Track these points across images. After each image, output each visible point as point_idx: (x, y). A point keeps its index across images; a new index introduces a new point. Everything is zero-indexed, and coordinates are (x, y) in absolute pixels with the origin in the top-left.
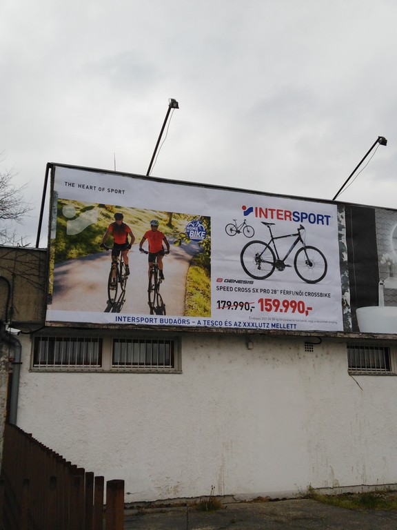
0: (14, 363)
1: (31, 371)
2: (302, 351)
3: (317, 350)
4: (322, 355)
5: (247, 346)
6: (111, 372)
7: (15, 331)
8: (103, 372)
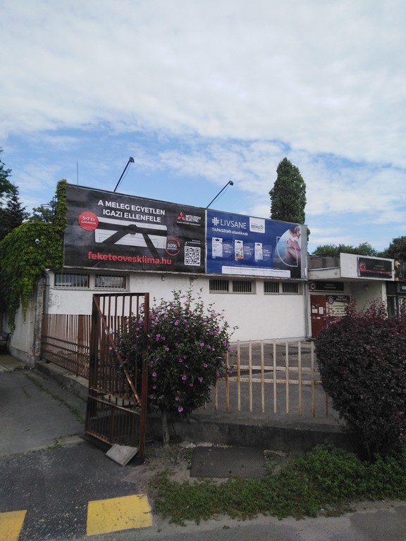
0: (46, 285)
1: (54, 289)
3: (195, 282)
4: (197, 284)
5: (162, 279)
6: (94, 291)
7: (47, 270)
8: (90, 290)
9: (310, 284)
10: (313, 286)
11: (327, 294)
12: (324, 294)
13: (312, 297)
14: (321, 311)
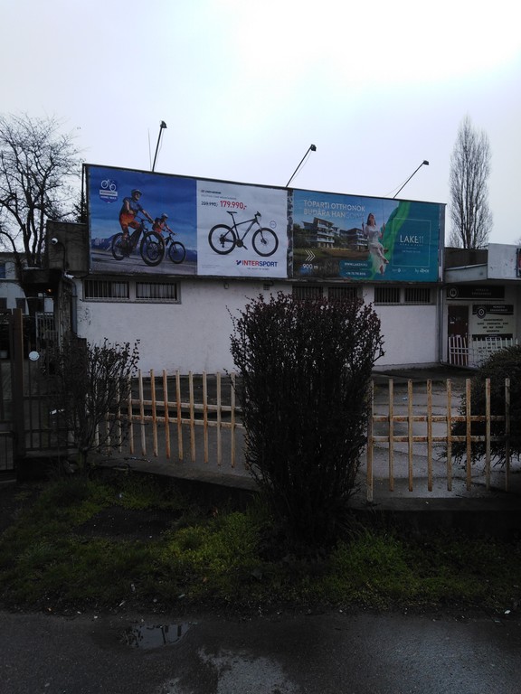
0: (71, 296)
1: (83, 301)
2: (261, 289)
3: (272, 289)
4: (275, 293)
5: (225, 286)
6: (135, 302)
7: (70, 277)
8: (130, 302)
9: (447, 290)
10: (453, 292)
12: (471, 304)
13: (450, 308)
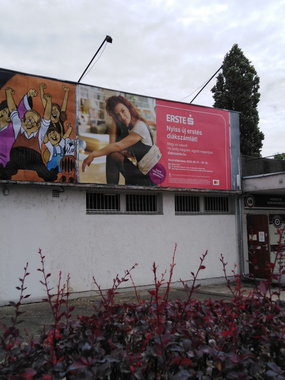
2: (50, 197)
3: (62, 196)
4: (66, 200)
5: (4, 192)
9: (245, 199)
10: (250, 202)
11: (272, 212)
12: (267, 213)
13: (249, 217)
14: (262, 237)
